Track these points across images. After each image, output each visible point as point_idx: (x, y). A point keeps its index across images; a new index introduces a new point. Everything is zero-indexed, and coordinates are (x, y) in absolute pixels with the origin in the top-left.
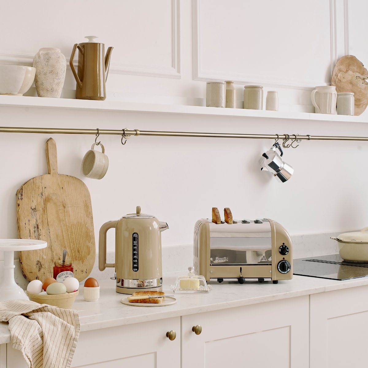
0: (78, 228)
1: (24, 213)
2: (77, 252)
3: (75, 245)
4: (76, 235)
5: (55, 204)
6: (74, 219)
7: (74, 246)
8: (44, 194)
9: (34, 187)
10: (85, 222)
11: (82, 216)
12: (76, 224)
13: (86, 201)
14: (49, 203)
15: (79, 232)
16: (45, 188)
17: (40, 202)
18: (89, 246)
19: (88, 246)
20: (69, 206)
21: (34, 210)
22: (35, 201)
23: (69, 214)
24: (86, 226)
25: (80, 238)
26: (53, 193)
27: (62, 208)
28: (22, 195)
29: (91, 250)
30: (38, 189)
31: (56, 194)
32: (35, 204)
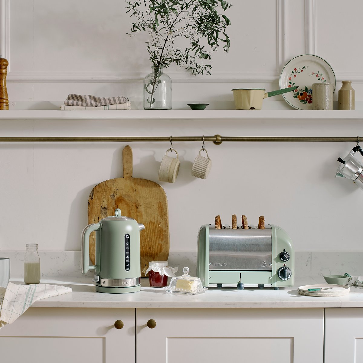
0: (151, 227)
1: (93, 211)
2: (148, 249)
3: (147, 242)
4: (148, 233)
5: (127, 204)
6: (147, 219)
7: (145, 243)
8: (116, 195)
9: (106, 189)
10: (158, 222)
11: (155, 216)
12: (148, 224)
13: (160, 203)
14: (120, 204)
15: (151, 230)
16: (117, 189)
17: (111, 202)
18: (162, 244)
19: (160, 244)
20: (142, 206)
21: (105, 209)
22: (106, 201)
23: (142, 215)
24: (159, 226)
25: (152, 236)
26: (126, 195)
27: (134, 207)
28: (93, 195)
29: (164, 248)
30: (109, 191)
31: (128, 195)
32: (106, 204)
